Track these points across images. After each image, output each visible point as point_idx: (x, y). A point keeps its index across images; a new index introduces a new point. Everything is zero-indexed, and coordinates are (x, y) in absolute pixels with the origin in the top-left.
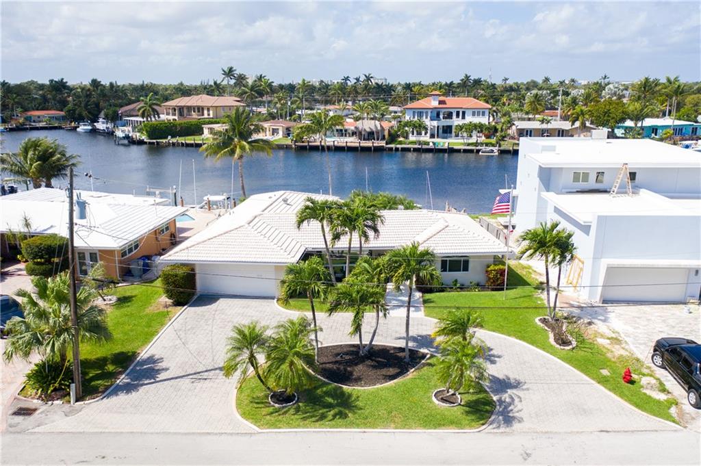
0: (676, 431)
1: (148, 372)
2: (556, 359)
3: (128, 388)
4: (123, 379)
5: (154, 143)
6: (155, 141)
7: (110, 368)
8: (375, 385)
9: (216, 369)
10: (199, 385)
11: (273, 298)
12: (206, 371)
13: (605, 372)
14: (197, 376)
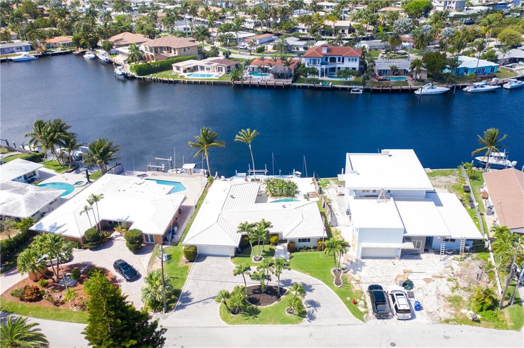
0: (361, 325)
1: (187, 299)
2: (333, 291)
3: (182, 307)
4: (179, 303)
5: (141, 78)
6: (142, 77)
7: (173, 297)
8: (266, 305)
9: (211, 298)
10: (206, 305)
11: (228, 256)
12: (208, 299)
13: (348, 299)
14: (204, 301)
